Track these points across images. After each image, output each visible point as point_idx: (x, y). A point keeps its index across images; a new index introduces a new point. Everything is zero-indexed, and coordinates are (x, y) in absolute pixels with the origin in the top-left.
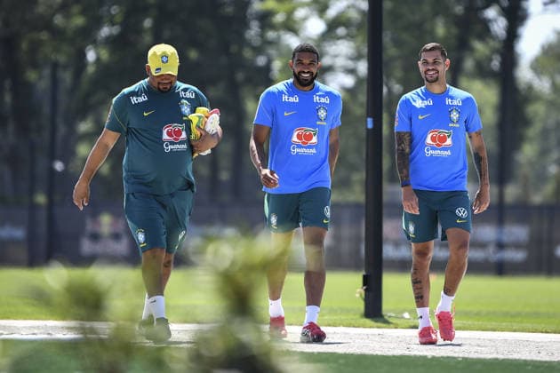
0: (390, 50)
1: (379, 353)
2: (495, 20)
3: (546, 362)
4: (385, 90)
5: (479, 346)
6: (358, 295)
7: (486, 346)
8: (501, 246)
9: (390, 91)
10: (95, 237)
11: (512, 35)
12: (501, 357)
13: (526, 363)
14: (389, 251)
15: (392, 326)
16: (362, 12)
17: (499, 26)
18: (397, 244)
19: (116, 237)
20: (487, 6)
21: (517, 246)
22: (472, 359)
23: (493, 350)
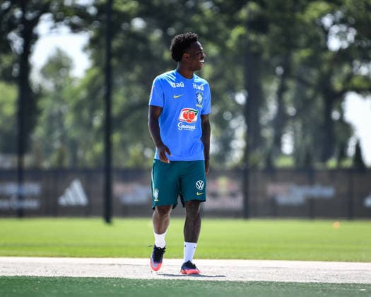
5: (4, 267)
7: (9, 268)
8: (21, 197)
11: (27, 51)
13: (37, 279)
21: (33, 197)
23: (14, 270)
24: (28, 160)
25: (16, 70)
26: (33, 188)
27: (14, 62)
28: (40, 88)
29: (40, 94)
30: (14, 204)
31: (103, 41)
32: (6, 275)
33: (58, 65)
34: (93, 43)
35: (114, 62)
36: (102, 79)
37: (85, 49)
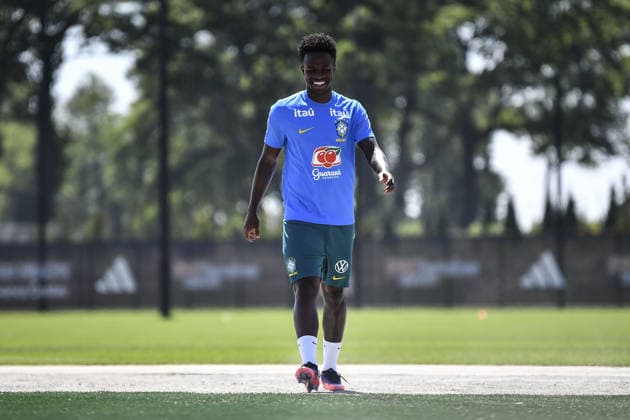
2: (31, 64)
5: (20, 380)
7: (27, 380)
8: (43, 282)
11: (48, 78)
12: (42, 390)
13: (67, 395)
21: (59, 282)
23: (35, 384)
24: (53, 231)
25: (33, 106)
26: (59, 269)
27: (30, 95)
28: (68, 130)
29: (67, 138)
30: (34, 291)
31: (155, 64)
32: (23, 390)
33: (92, 97)
34: (141, 67)
35: (171, 92)
36: (154, 117)
37: (130, 75)
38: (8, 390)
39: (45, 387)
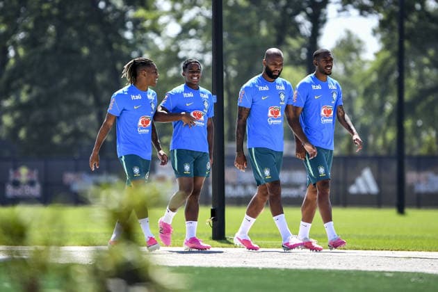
0: (228, 46)
1: (224, 266)
2: (303, 23)
3: (345, 271)
4: (225, 74)
5: (295, 259)
6: (208, 224)
7: (301, 260)
9: (228, 75)
10: (16, 184)
11: (315, 34)
12: (312, 267)
13: (330, 272)
14: (229, 191)
15: (232, 245)
16: (207, 19)
17: (306, 27)
18: (234, 186)
19: (31, 183)
20: (297, 13)
22: (291, 270)
23: (306, 263)
25: (304, 55)
27: (303, 46)
31: (394, 23)
32: (298, 267)
33: (349, 47)
34: (383, 24)
35: (407, 44)
36: (393, 61)
37: (375, 32)
38: (287, 267)
39: (313, 265)
